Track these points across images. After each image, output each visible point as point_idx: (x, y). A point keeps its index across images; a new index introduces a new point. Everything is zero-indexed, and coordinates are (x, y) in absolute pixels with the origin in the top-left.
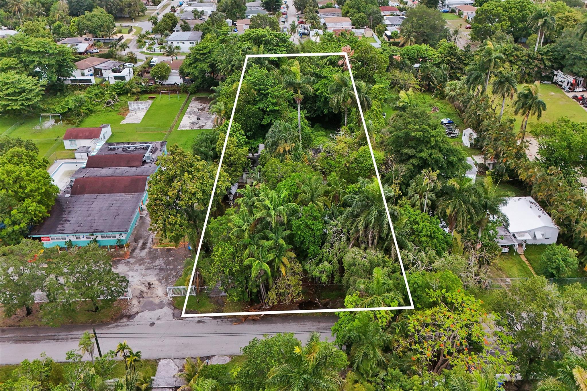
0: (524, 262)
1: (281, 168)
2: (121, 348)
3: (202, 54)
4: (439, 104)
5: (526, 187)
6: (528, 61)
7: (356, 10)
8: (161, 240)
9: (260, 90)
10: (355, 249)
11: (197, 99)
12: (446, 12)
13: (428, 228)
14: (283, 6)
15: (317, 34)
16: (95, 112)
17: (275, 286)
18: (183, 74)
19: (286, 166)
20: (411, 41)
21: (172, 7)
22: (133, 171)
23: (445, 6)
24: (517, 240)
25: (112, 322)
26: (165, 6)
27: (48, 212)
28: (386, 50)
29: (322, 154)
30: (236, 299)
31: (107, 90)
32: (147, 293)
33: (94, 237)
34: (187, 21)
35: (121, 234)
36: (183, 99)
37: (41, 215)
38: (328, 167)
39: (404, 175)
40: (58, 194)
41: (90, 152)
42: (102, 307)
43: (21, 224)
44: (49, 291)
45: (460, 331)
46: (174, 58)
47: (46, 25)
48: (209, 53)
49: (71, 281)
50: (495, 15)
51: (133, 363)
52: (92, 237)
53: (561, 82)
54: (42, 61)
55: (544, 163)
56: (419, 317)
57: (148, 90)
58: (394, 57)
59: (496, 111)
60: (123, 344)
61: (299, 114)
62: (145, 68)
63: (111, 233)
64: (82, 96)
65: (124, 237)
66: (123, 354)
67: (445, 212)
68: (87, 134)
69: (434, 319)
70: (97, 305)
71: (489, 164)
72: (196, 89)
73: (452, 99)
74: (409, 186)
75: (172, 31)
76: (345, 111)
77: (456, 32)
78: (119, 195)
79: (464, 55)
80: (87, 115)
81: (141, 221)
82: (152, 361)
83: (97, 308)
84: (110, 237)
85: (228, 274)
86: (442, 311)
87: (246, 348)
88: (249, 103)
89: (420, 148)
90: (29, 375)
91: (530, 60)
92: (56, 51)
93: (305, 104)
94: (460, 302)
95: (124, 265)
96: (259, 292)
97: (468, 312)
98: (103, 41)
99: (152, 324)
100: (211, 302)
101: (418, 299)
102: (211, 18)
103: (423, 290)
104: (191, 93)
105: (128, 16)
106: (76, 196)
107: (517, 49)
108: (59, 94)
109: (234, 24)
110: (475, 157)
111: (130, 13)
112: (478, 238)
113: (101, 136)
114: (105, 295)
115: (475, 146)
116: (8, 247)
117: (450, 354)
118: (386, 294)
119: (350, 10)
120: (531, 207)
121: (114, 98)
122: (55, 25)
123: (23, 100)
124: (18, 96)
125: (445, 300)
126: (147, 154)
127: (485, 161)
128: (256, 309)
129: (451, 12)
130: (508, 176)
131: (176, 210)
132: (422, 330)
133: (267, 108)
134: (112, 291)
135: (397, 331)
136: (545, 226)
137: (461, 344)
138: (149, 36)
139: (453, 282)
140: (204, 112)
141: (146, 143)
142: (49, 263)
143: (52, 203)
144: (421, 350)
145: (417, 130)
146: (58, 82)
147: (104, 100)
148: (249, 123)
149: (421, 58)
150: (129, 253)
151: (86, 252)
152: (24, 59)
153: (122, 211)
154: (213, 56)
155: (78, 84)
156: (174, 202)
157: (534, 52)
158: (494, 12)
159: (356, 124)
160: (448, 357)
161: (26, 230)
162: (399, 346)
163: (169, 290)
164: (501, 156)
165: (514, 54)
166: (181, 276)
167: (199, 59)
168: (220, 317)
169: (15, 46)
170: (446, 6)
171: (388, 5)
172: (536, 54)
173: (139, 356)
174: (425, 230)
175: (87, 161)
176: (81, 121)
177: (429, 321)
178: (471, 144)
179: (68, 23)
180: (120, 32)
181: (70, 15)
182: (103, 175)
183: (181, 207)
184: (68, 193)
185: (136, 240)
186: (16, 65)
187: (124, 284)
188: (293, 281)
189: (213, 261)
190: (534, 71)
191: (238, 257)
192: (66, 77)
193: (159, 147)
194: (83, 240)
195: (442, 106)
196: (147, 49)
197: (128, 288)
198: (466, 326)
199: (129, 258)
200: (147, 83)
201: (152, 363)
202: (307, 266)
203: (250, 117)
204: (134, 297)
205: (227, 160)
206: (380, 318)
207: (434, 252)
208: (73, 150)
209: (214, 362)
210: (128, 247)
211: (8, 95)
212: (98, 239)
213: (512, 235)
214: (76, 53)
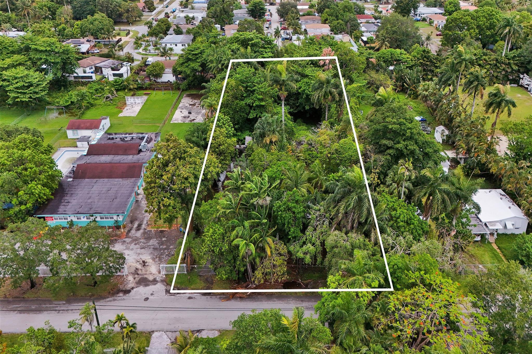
0: (495, 250)
1: (268, 157)
2: (119, 319)
3: (193, 54)
4: (412, 103)
5: (496, 181)
6: (496, 65)
7: (334, 18)
8: (156, 221)
9: (247, 87)
10: (337, 232)
11: (189, 96)
12: (418, 21)
13: (405, 214)
14: (268, 13)
15: (299, 39)
16: (95, 105)
17: (262, 265)
18: (175, 72)
19: (272, 155)
20: (386, 45)
21: (166, 13)
22: (129, 158)
23: (416, 15)
24: (489, 229)
25: (109, 296)
26: (160, 13)
27: (52, 194)
28: (363, 53)
29: (305, 146)
30: (224, 277)
31: (106, 86)
32: (141, 270)
33: (93, 218)
34: (179, 26)
35: (118, 216)
36: (176, 95)
37: (45, 197)
38: (310, 158)
39: (382, 165)
40: (61, 178)
41: (90, 141)
42: (101, 282)
43: (27, 204)
44: (52, 265)
45: (439, 310)
46: (168, 58)
47: (52, 27)
48: (201, 53)
49: (73, 256)
50: (465, 23)
51: (129, 333)
52: (91, 218)
53: (527, 85)
54: (48, 58)
55: (513, 158)
56: (399, 296)
57: (144, 86)
58: (370, 60)
59: (467, 109)
60: (120, 315)
61: (283, 109)
62: (141, 67)
63: (110, 214)
64: (84, 91)
65: (120, 219)
66: (120, 325)
67: (421, 201)
68: (88, 125)
69: (414, 299)
70: (96, 279)
71: (461, 158)
72: (187, 86)
73: (425, 98)
74: (387, 175)
75: (166, 34)
76: (325, 107)
77: (428, 38)
78: (117, 180)
79: (436, 59)
80: (87, 108)
81: (136, 204)
82: (146, 333)
83: (96, 283)
84: (108, 218)
85: (218, 253)
86: (421, 291)
87: (235, 322)
88: (236, 98)
89: (397, 140)
90: (34, 341)
91: (498, 64)
92: (61, 51)
93: (288, 101)
94: (438, 283)
95: (121, 244)
96: (246, 271)
97: (447, 293)
98: (103, 43)
99: (147, 299)
100: (200, 280)
101: (397, 280)
102: (202, 23)
103: (402, 272)
104: (183, 90)
105: (126, 21)
106: (77, 181)
107: (485, 54)
108: (62, 89)
109: (222, 29)
110: (447, 152)
111: (127, 18)
112: (452, 225)
113: (101, 127)
114: (104, 271)
115: (447, 142)
116: (16, 224)
117: (429, 332)
118: (367, 275)
119: (329, 17)
120: (501, 199)
121: (113, 93)
122: (60, 27)
123: (31, 93)
124: (27, 89)
125: (423, 281)
126: (143, 143)
127: (457, 156)
128: (242, 288)
129: (423, 21)
130: (479, 170)
131: (170, 193)
132: (403, 309)
133: (253, 103)
134: (110, 267)
135: (378, 309)
136: (515, 217)
137: (440, 323)
138: (145, 39)
139: (431, 264)
140: (195, 107)
141: (142, 134)
142: (53, 240)
143: (55, 186)
144: (401, 328)
145: (394, 123)
146: (62, 78)
147: (104, 94)
148: (237, 117)
149: (395, 60)
150: (125, 234)
151: (86, 231)
152: (32, 57)
153: (119, 195)
154: (204, 56)
155: (80, 80)
156: (169, 186)
157: (501, 57)
158: (463, 20)
159: (336, 119)
160: (427, 335)
161: (32, 210)
162: (380, 323)
163: (163, 268)
164: (473, 151)
165: (483, 58)
166: (173, 255)
167: (190, 59)
168: (209, 294)
169: (24, 45)
170: (418, 15)
171: (364, 13)
172: (503, 58)
173: (135, 328)
174: (402, 216)
175: (87, 149)
176: (83, 114)
177: (408, 300)
178: (443, 140)
179: (72, 26)
180: (119, 34)
181: (73, 19)
182: (102, 162)
183: (174, 191)
184: (70, 177)
185: (132, 222)
186: (26, 61)
187: (121, 261)
188: (278, 261)
189: (203, 241)
190: (501, 74)
191: (227, 237)
192: (70, 74)
193: (154, 138)
194: (84, 220)
195: (415, 105)
196: (143, 50)
197: (125, 265)
198: (445, 307)
199: (126, 238)
200: (143, 80)
201: (146, 335)
202: (292, 248)
203: (237, 112)
204: (129, 273)
205: (217, 150)
206: (362, 297)
207: (412, 237)
208: (75, 139)
209: (204, 335)
210: (124, 227)
211: (17, 88)
212: (97, 220)
213: (484, 224)
214: (79, 53)
